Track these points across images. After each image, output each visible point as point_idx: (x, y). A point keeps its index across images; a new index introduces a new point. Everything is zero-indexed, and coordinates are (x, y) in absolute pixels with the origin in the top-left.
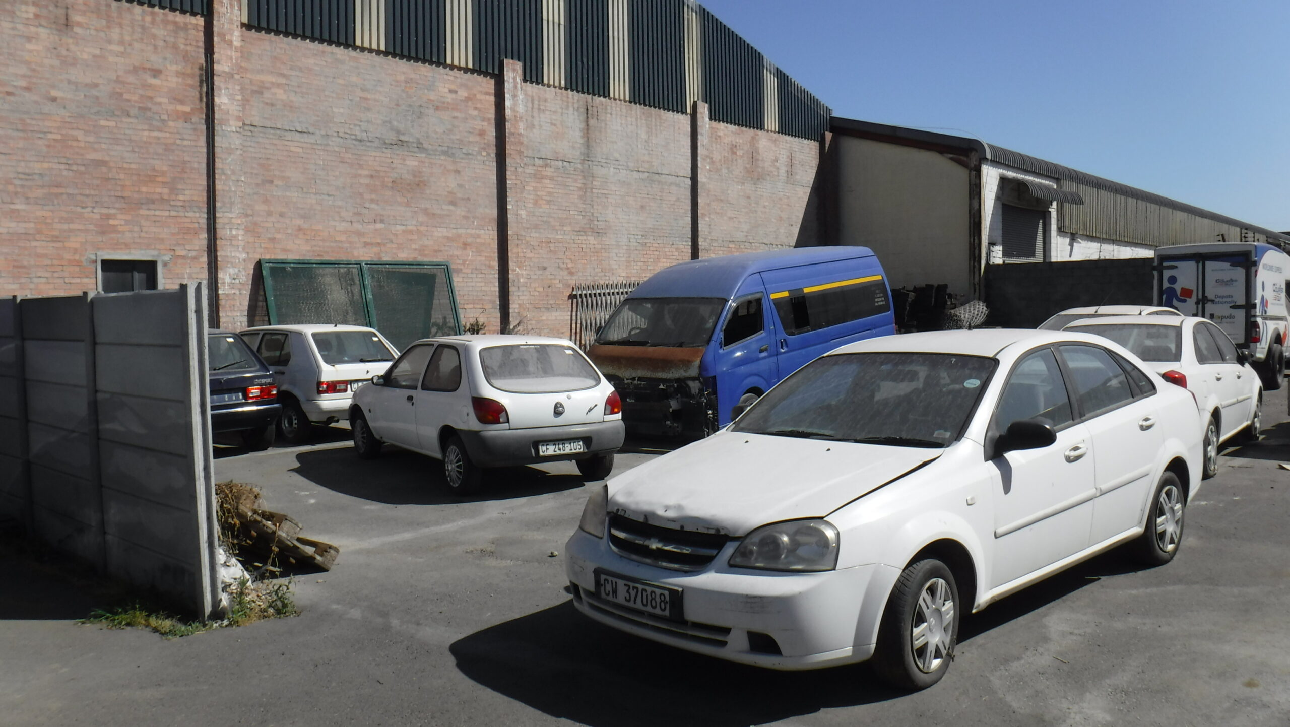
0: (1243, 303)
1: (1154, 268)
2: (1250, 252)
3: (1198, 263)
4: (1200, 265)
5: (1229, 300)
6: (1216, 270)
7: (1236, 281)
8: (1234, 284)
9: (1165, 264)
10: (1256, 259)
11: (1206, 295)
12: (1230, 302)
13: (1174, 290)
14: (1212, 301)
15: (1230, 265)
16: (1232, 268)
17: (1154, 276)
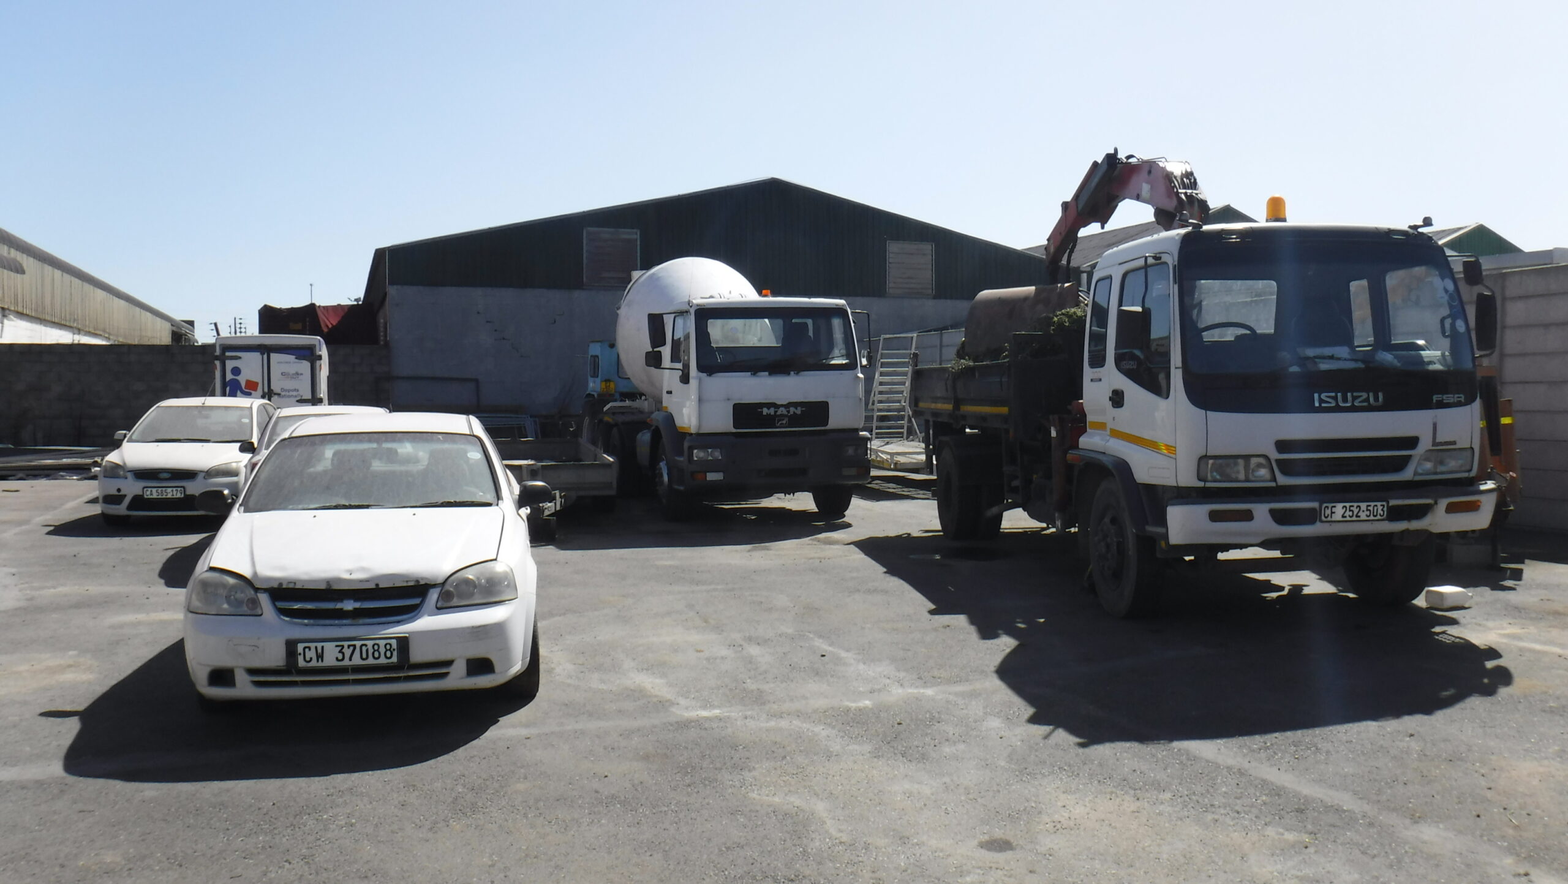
0: (310, 397)
1: (217, 358)
2: (315, 346)
3: (263, 354)
4: (265, 356)
5: (294, 393)
6: (281, 362)
7: (302, 374)
8: (301, 377)
9: (228, 354)
10: (320, 353)
11: (272, 388)
12: (296, 396)
13: (237, 382)
14: (279, 394)
15: (296, 358)
16: (297, 360)
17: (215, 365)
